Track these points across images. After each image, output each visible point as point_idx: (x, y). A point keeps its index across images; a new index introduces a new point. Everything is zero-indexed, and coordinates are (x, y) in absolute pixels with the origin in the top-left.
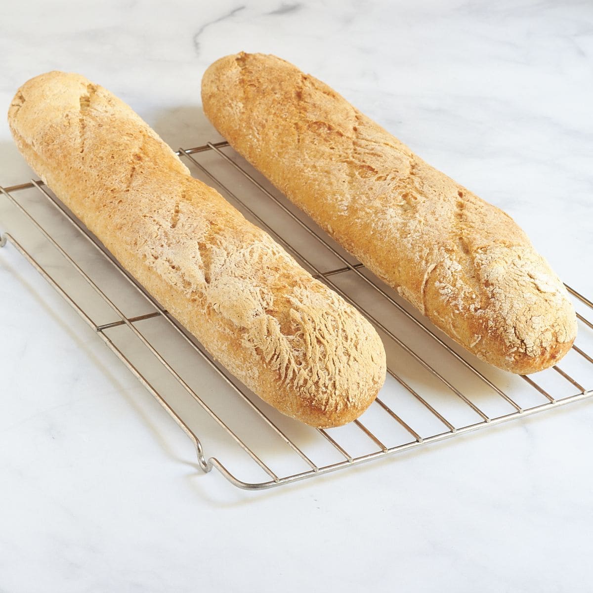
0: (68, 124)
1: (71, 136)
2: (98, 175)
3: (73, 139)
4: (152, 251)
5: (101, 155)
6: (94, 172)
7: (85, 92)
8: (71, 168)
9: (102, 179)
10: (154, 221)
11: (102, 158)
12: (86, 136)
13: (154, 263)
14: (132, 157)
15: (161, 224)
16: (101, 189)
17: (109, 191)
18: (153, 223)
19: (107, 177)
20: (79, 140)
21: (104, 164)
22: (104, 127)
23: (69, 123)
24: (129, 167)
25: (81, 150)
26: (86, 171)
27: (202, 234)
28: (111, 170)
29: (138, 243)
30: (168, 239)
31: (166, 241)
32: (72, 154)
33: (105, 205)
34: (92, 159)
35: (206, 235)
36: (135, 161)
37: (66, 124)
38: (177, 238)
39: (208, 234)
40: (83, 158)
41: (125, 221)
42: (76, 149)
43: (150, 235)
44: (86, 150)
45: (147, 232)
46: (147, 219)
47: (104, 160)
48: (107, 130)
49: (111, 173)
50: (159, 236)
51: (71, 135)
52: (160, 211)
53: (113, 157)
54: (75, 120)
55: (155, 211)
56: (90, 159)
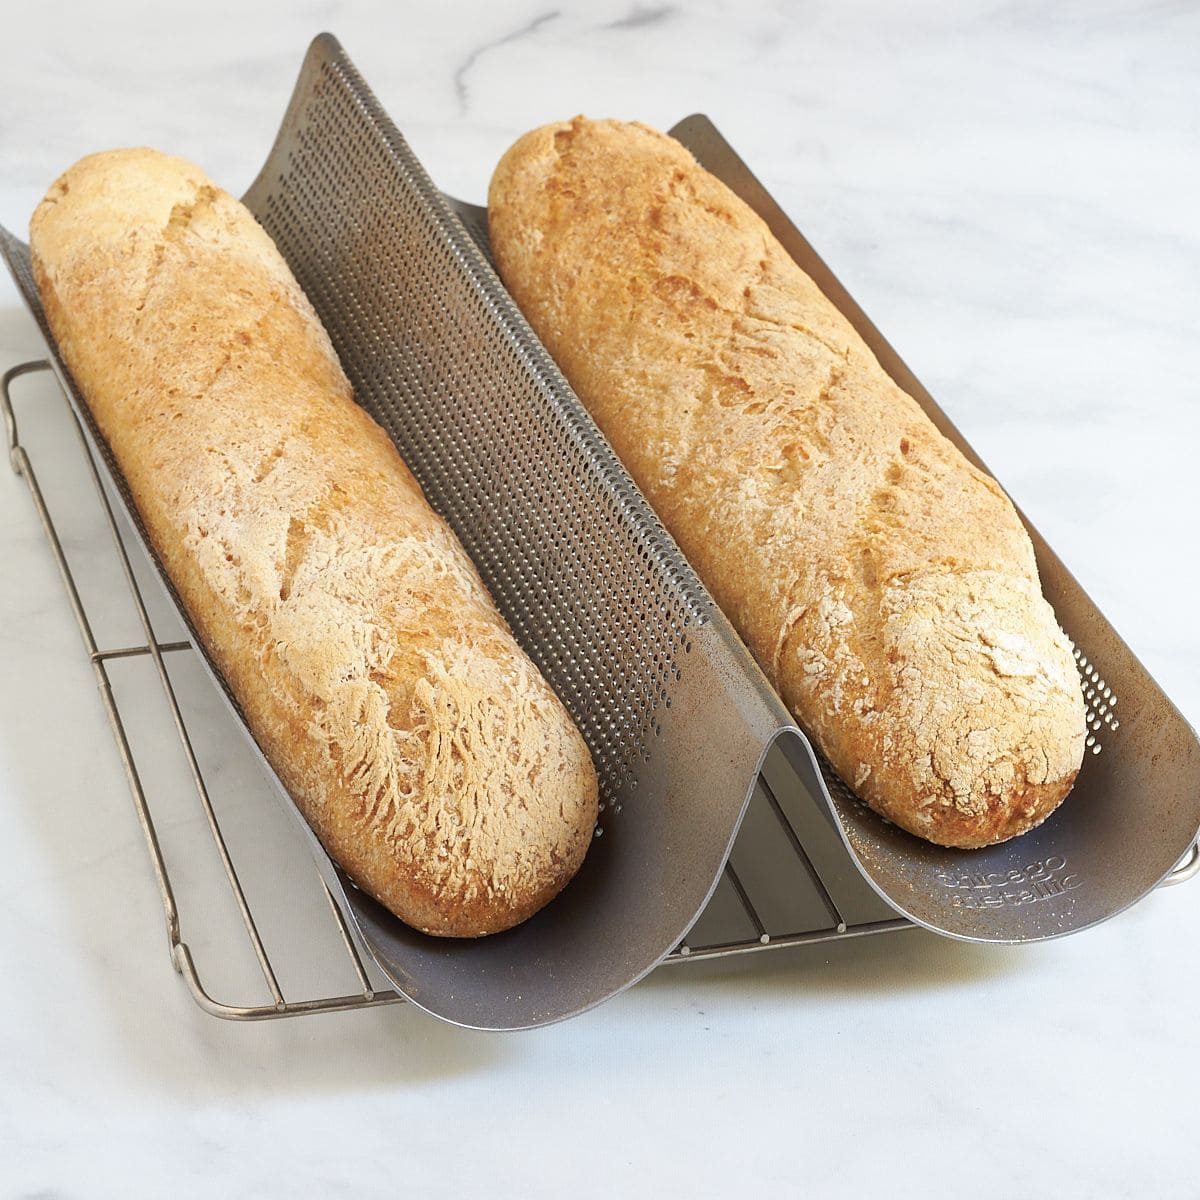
0: (131, 251)
1: (128, 275)
2: (155, 359)
3: (132, 282)
4: (202, 520)
5: (172, 320)
6: (149, 352)
7: (189, 197)
8: (111, 336)
9: (159, 367)
10: (226, 462)
11: (173, 327)
12: (157, 279)
13: (197, 543)
14: (232, 336)
15: (234, 470)
16: (151, 386)
17: (165, 392)
18: (222, 465)
19: (171, 363)
20: (141, 285)
21: (173, 338)
22: (198, 268)
23: (133, 249)
24: (220, 354)
25: (139, 306)
26: (135, 346)
27: (306, 503)
28: (184, 352)
29: (181, 499)
30: (238, 502)
31: (233, 504)
32: (121, 310)
33: (150, 418)
34: (154, 325)
35: (313, 506)
36: (235, 344)
37: (127, 249)
38: (255, 503)
39: (319, 505)
40: (138, 321)
41: (172, 455)
42: (131, 302)
43: (208, 487)
44: (148, 306)
45: (201, 482)
46: (211, 457)
47: (176, 332)
48: (202, 275)
49: (181, 359)
50: (222, 494)
51: (129, 272)
52: (243, 446)
53: (194, 329)
54: (147, 246)
55: (233, 444)
56: (150, 325)
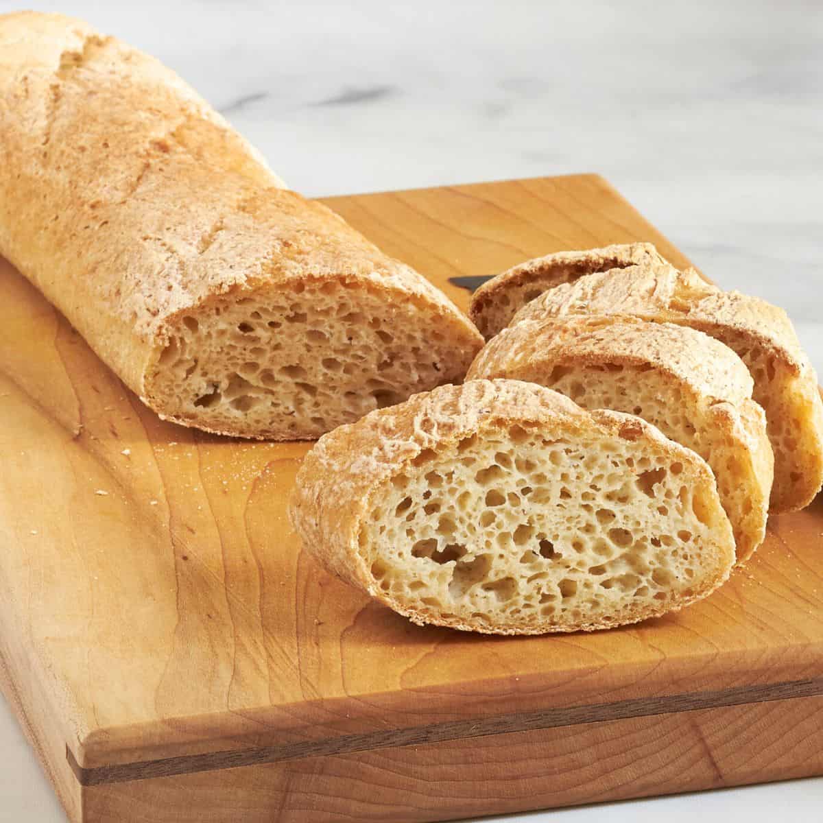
0: (24, 94)
1: (26, 116)
2: (70, 182)
3: (31, 121)
4: (149, 301)
5: (81, 143)
6: (62, 177)
8: (19, 176)
9: (75, 188)
10: (164, 245)
11: (83, 149)
12: (57, 113)
13: (148, 325)
14: (147, 146)
15: (174, 249)
16: (70, 207)
17: (86, 208)
18: (160, 248)
19: (88, 181)
20: (43, 123)
21: (86, 160)
22: (100, 95)
23: (27, 91)
24: (139, 163)
25: (43, 140)
26: (47, 177)
27: (257, 259)
28: (98, 167)
29: (123, 289)
30: (184, 275)
31: (180, 277)
32: (24, 149)
33: (74, 235)
34: (62, 153)
35: (265, 261)
36: (152, 152)
37: (20, 92)
38: (202, 269)
39: (272, 260)
40: (45, 155)
41: (105, 256)
42: (34, 139)
43: (149, 271)
44: (53, 137)
45: (141, 267)
46: (146, 244)
47: (87, 153)
48: (105, 100)
49: (97, 174)
50: (166, 270)
51: (27, 112)
52: (179, 229)
53: (106, 145)
54: (41, 88)
55: (168, 229)
56: (58, 153)
